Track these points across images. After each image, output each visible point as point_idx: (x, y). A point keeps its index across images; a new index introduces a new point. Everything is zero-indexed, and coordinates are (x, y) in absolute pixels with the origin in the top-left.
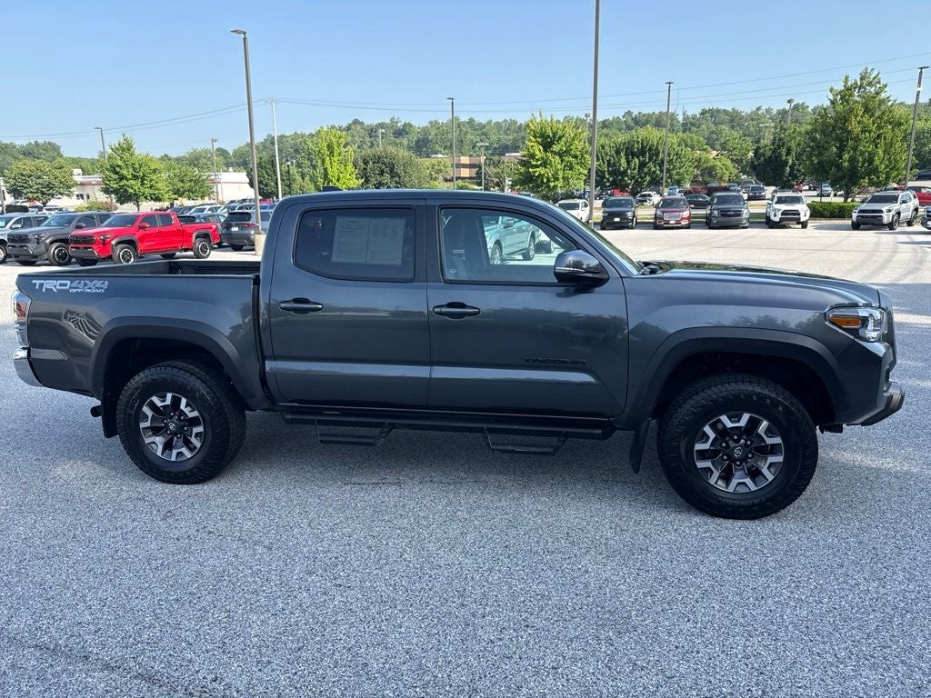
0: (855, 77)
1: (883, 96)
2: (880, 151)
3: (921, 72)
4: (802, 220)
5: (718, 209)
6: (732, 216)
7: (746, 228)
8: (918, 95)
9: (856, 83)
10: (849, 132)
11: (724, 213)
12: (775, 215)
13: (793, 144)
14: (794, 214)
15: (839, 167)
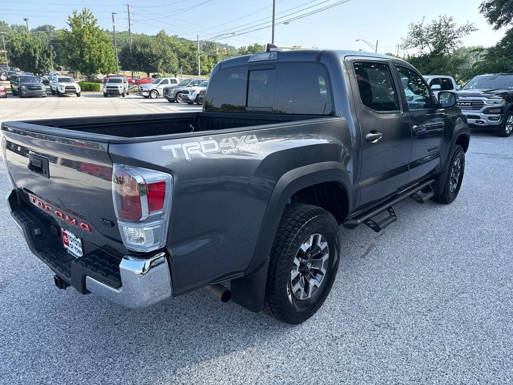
0: (80, 12)
1: (96, 25)
2: (103, 55)
3: (113, 16)
4: (77, 92)
5: (25, 85)
6: (36, 89)
7: (45, 97)
8: (114, 27)
9: (81, 15)
10: (85, 43)
11: (30, 88)
12: (61, 89)
13: (37, 46)
14: (72, 89)
15: (84, 62)
